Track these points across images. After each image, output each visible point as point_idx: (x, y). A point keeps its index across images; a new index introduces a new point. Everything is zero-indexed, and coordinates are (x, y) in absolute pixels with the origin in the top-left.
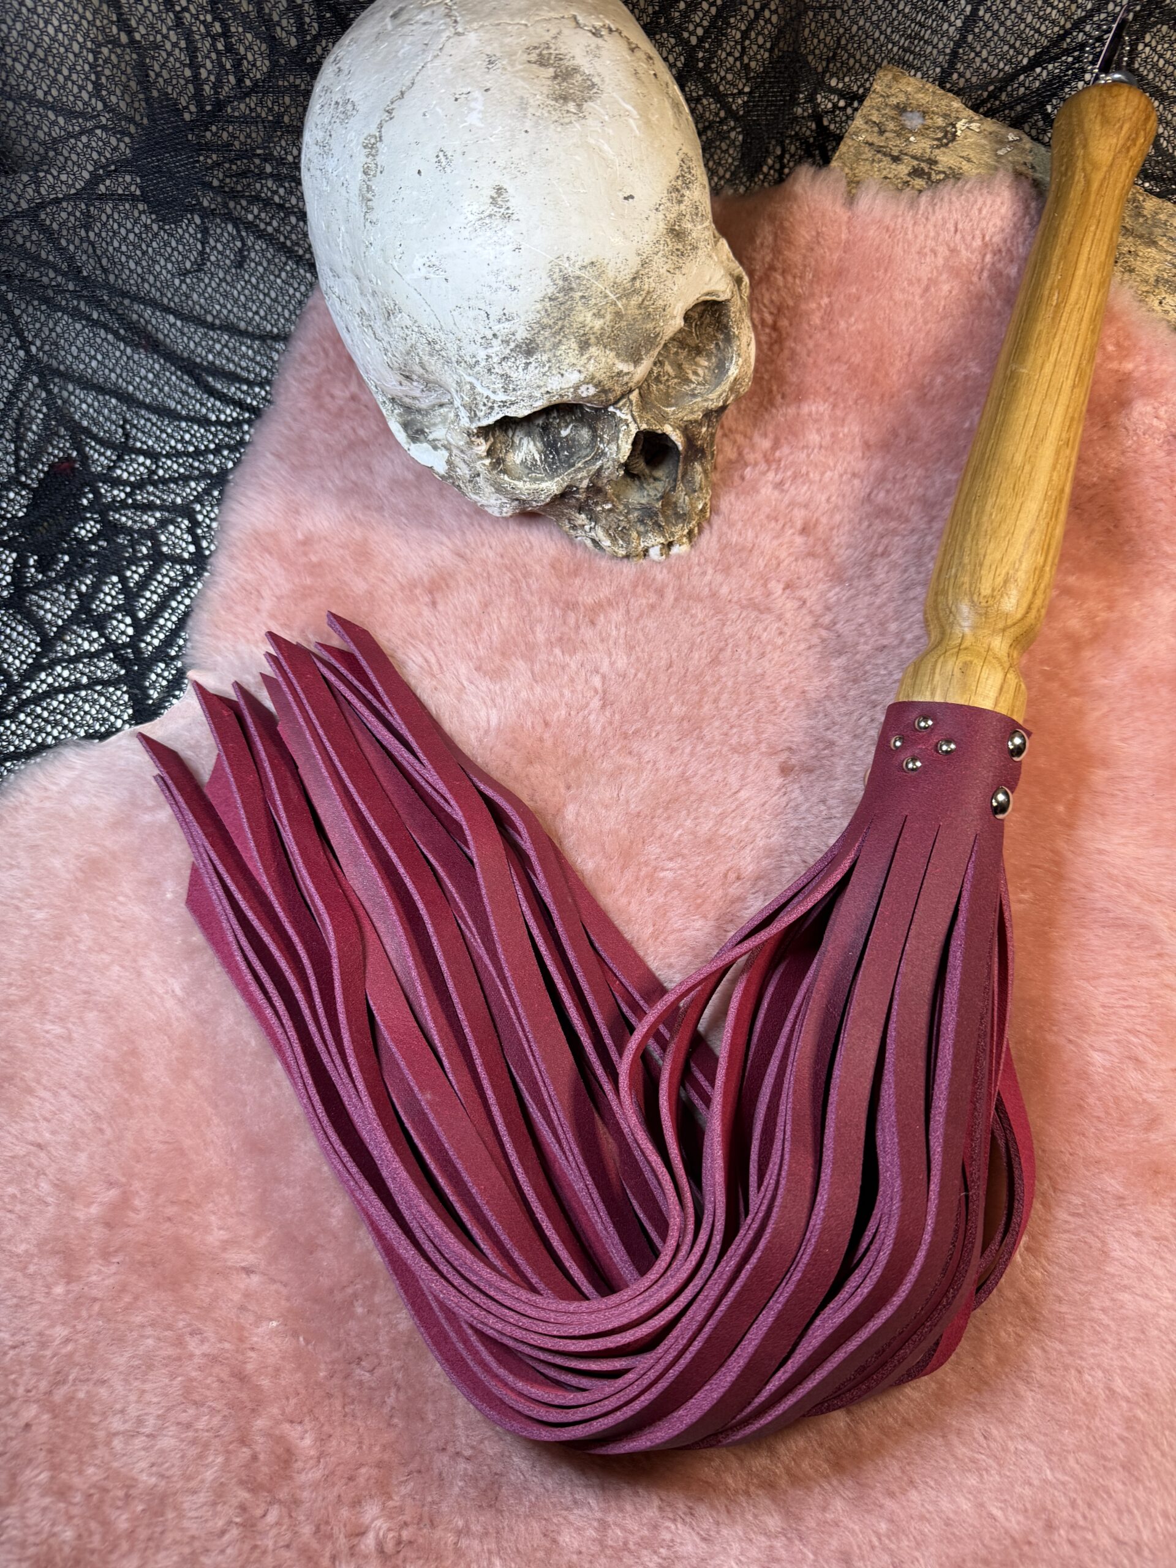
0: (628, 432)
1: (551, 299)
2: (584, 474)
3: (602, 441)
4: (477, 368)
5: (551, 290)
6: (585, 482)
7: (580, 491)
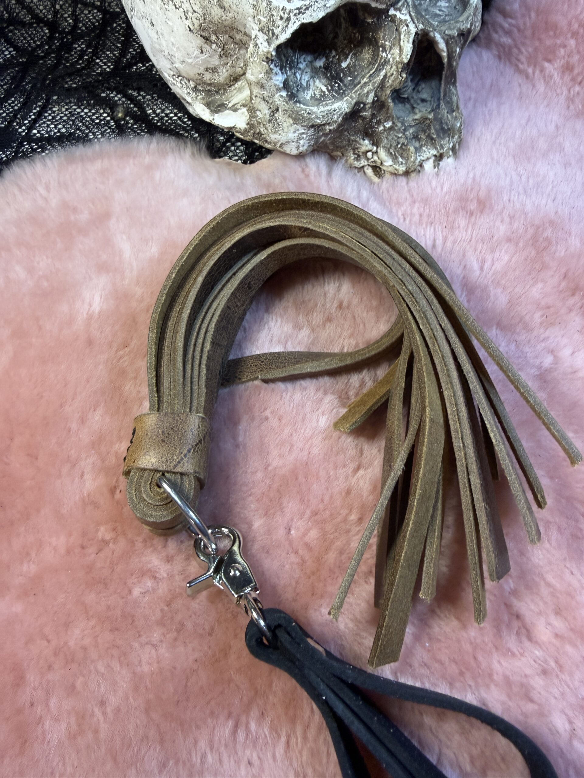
0: (408, 33)
2: (371, 87)
3: (384, 50)
6: (371, 96)
7: (366, 108)
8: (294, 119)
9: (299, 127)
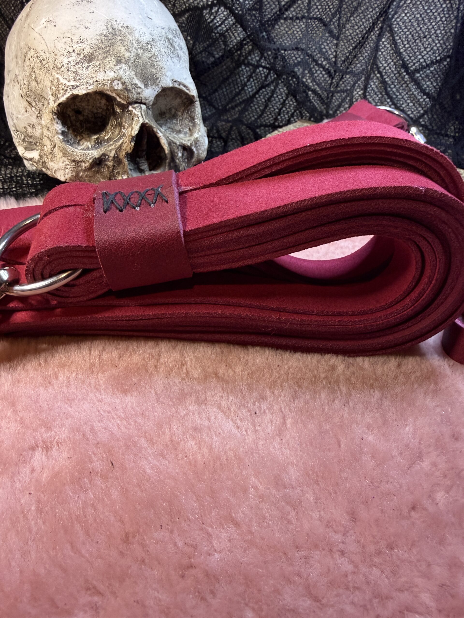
0: (138, 121)
1: (104, 36)
2: (113, 147)
3: (124, 128)
4: (63, 69)
5: (105, 32)
6: (113, 152)
7: (109, 160)
8: (63, 153)
9: (65, 159)
